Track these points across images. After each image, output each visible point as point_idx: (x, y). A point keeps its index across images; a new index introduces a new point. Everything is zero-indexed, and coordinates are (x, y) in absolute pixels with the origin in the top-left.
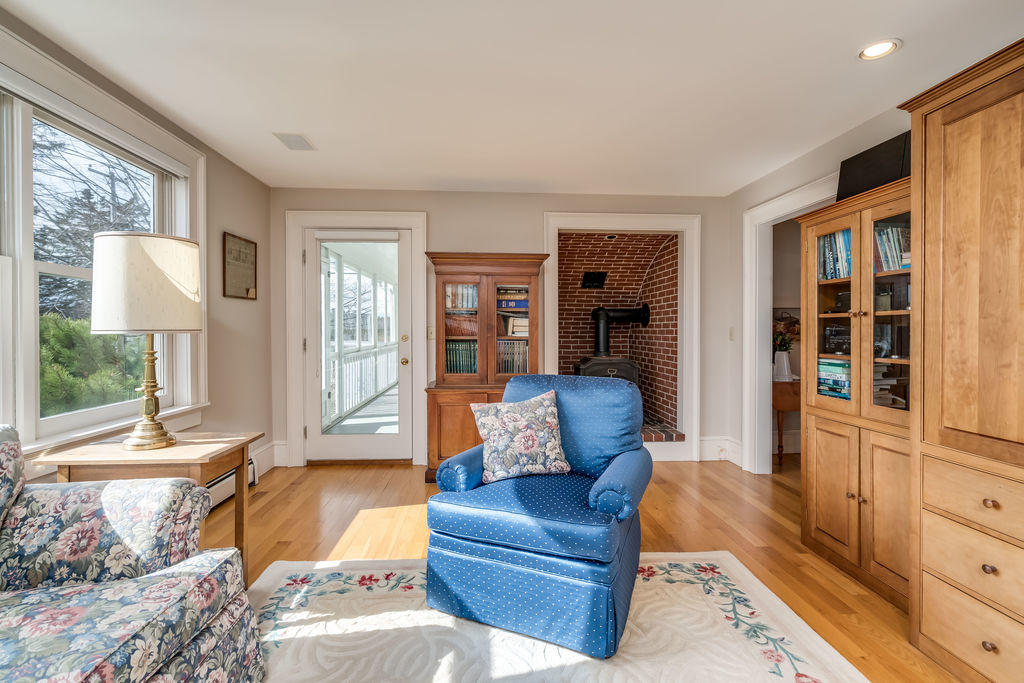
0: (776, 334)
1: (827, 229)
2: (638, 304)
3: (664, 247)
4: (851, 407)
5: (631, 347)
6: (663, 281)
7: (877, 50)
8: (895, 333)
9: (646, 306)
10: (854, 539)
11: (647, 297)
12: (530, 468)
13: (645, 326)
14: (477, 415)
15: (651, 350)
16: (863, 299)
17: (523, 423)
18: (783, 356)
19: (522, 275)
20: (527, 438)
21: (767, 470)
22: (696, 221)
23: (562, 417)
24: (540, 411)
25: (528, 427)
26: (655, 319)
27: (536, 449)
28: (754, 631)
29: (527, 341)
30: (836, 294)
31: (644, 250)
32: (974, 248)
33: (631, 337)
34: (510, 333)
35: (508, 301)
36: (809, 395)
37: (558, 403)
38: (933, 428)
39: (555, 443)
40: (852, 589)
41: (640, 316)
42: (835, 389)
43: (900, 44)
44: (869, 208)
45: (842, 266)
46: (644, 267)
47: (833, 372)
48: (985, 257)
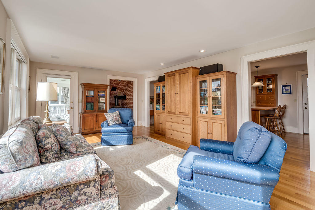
0: (150, 101)
1: (157, 86)
2: (123, 95)
3: (130, 84)
4: (160, 111)
5: (121, 104)
6: (130, 90)
7: (162, 64)
8: (164, 101)
9: (125, 95)
10: (160, 129)
11: (126, 93)
12: (116, 123)
13: (125, 99)
14: (106, 115)
15: (127, 105)
16: (161, 96)
17: (114, 116)
18: (151, 105)
19: (103, 89)
20: (116, 118)
21: (149, 126)
22: (137, 79)
23: (120, 114)
24: (117, 114)
25: (115, 116)
26: (128, 98)
27: (117, 120)
28: (149, 140)
29: (104, 103)
30: (158, 95)
31: (126, 84)
32: (170, 91)
33: (121, 102)
34: (100, 101)
35: (100, 94)
36: (155, 110)
37: (119, 113)
38: (167, 112)
39: (120, 119)
40: (160, 136)
41: (124, 97)
42: (158, 109)
43: (164, 64)
44: (161, 84)
45: (159, 91)
46: (125, 87)
47: (158, 107)
48: (171, 92)
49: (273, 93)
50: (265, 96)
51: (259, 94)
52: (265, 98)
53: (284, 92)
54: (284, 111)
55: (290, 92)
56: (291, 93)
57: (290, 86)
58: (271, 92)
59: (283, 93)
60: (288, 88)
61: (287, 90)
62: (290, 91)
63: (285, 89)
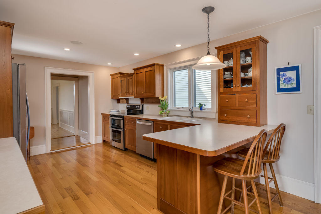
49: (254, 89)
50: (237, 96)
51: (224, 93)
52: (237, 102)
53: (282, 87)
54: (279, 142)
55: (295, 86)
56: (297, 89)
57: (297, 68)
58: (250, 86)
59: (280, 90)
60: (292, 74)
61: (289, 80)
62: (295, 82)
63: (285, 79)
